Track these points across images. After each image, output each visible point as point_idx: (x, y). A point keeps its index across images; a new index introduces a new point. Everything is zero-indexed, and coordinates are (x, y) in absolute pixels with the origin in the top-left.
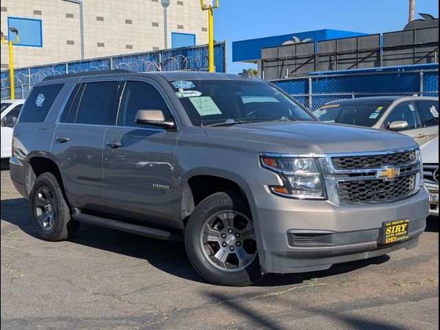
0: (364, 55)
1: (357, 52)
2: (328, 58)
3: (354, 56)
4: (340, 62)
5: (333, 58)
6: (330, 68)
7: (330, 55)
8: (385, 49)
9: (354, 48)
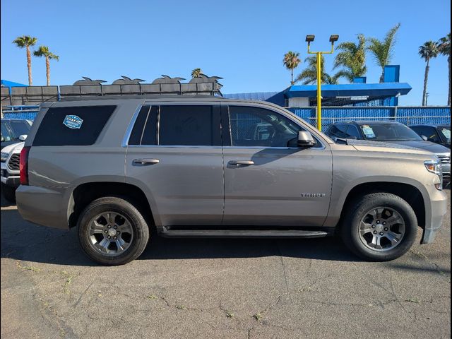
0: (47, 98)
1: (42, 95)
2: (21, 98)
3: (40, 97)
4: (31, 101)
5: (25, 98)
6: (23, 104)
7: (22, 96)
8: (61, 95)
9: (40, 93)
